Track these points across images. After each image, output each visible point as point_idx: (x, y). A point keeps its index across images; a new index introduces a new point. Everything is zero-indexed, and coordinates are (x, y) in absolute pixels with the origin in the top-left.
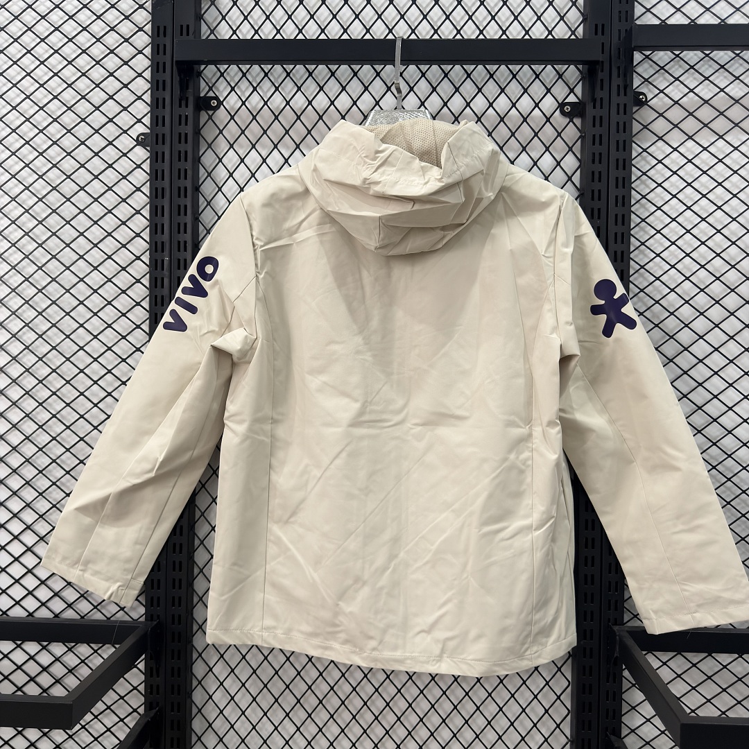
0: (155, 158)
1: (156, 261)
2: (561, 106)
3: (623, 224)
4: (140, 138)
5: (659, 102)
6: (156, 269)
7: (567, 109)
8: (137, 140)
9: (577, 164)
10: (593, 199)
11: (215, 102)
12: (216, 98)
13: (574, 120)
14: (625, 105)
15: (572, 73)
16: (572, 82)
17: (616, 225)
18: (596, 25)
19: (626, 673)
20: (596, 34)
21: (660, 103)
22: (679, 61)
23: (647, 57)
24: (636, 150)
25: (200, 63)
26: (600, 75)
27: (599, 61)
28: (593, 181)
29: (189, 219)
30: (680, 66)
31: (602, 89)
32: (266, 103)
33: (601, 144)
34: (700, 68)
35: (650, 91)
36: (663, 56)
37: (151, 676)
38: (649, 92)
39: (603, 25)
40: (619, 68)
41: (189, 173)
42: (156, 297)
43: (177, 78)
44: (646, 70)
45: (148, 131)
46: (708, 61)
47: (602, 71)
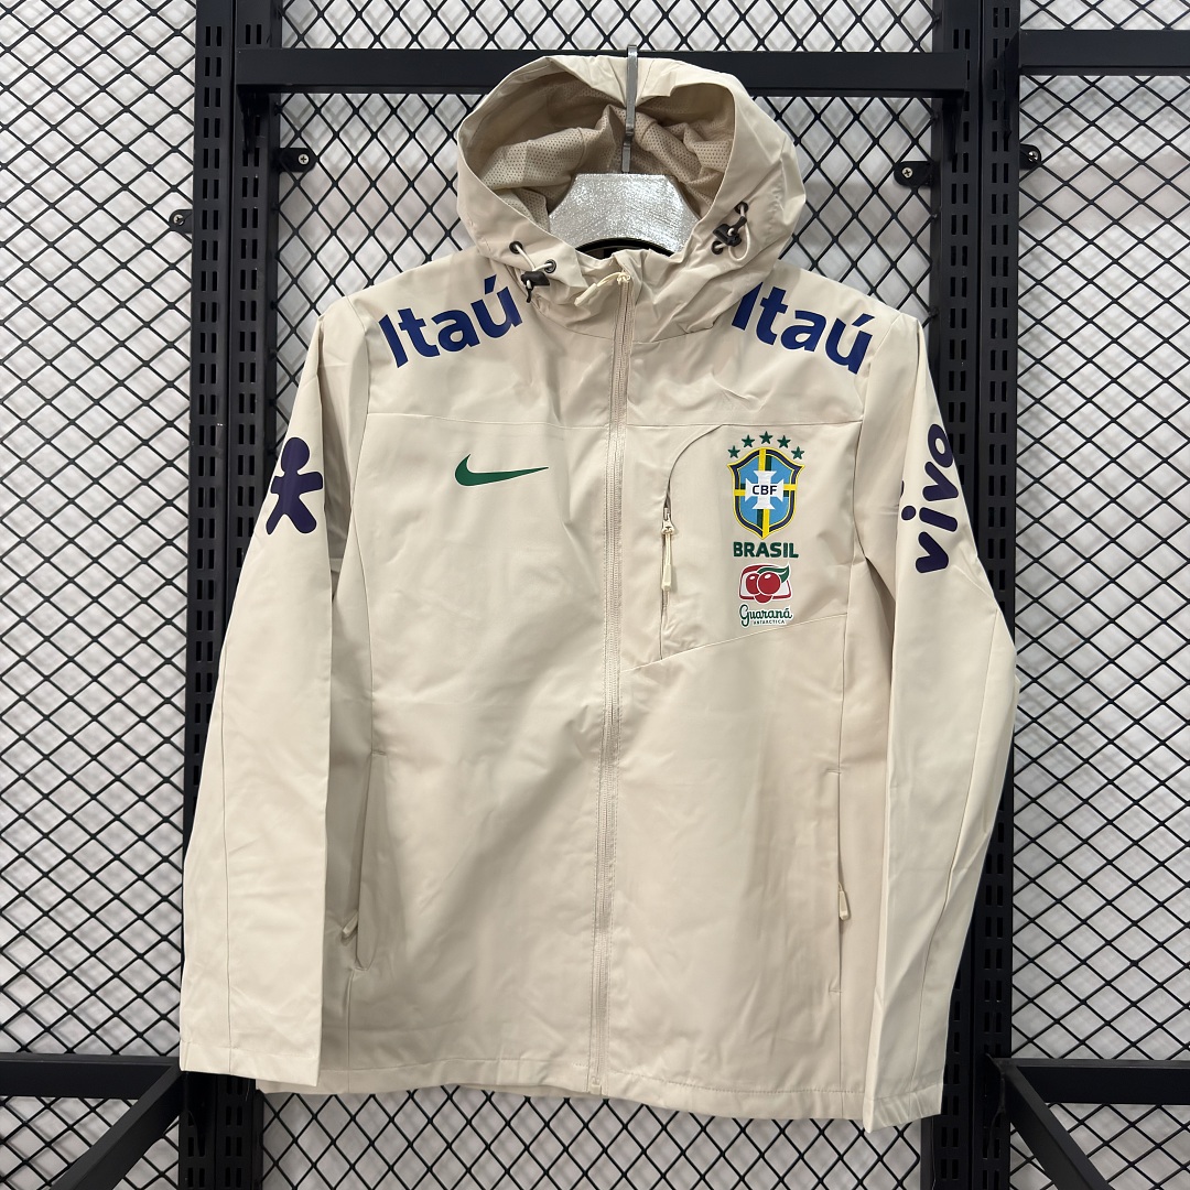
0: (201, 252)
1: (202, 428)
2: (897, 167)
3: (1005, 368)
4: (175, 219)
5: (1063, 162)
6: (202, 443)
7: (907, 172)
8: (170, 222)
9: (924, 267)
10: (953, 325)
11: (306, 157)
12: (308, 151)
13: (920, 192)
14: (1006, 166)
15: (915, 111)
16: (914, 127)
17: (993, 368)
18: (956, 32)
19: (1017, 1139)
20: (956, 46)
21: (1063, 164)
22: (1094, 94)
23: (1042, 86)
24: (1025, 242)
25: (280, 89)
26: (964, 116)
27: (962, 91)
28: (953, 294)
29: (259, 357)
30: (1096, 103)
31: (966, 139)
32: (393, 159)
33: (965, 232)
34: (1129, 106)
35: (1046, 144)
36: (1067, 85)
37: (191, 1154)
38: (1044, 145)
39: (968, 32)
40: (995, 104)
41: (260, 277)
42: (201, 490)
43: (239, 116)
44: (1038, 109)
45: (190, 206)
46: (1144, 94)
47: (967, 109)
